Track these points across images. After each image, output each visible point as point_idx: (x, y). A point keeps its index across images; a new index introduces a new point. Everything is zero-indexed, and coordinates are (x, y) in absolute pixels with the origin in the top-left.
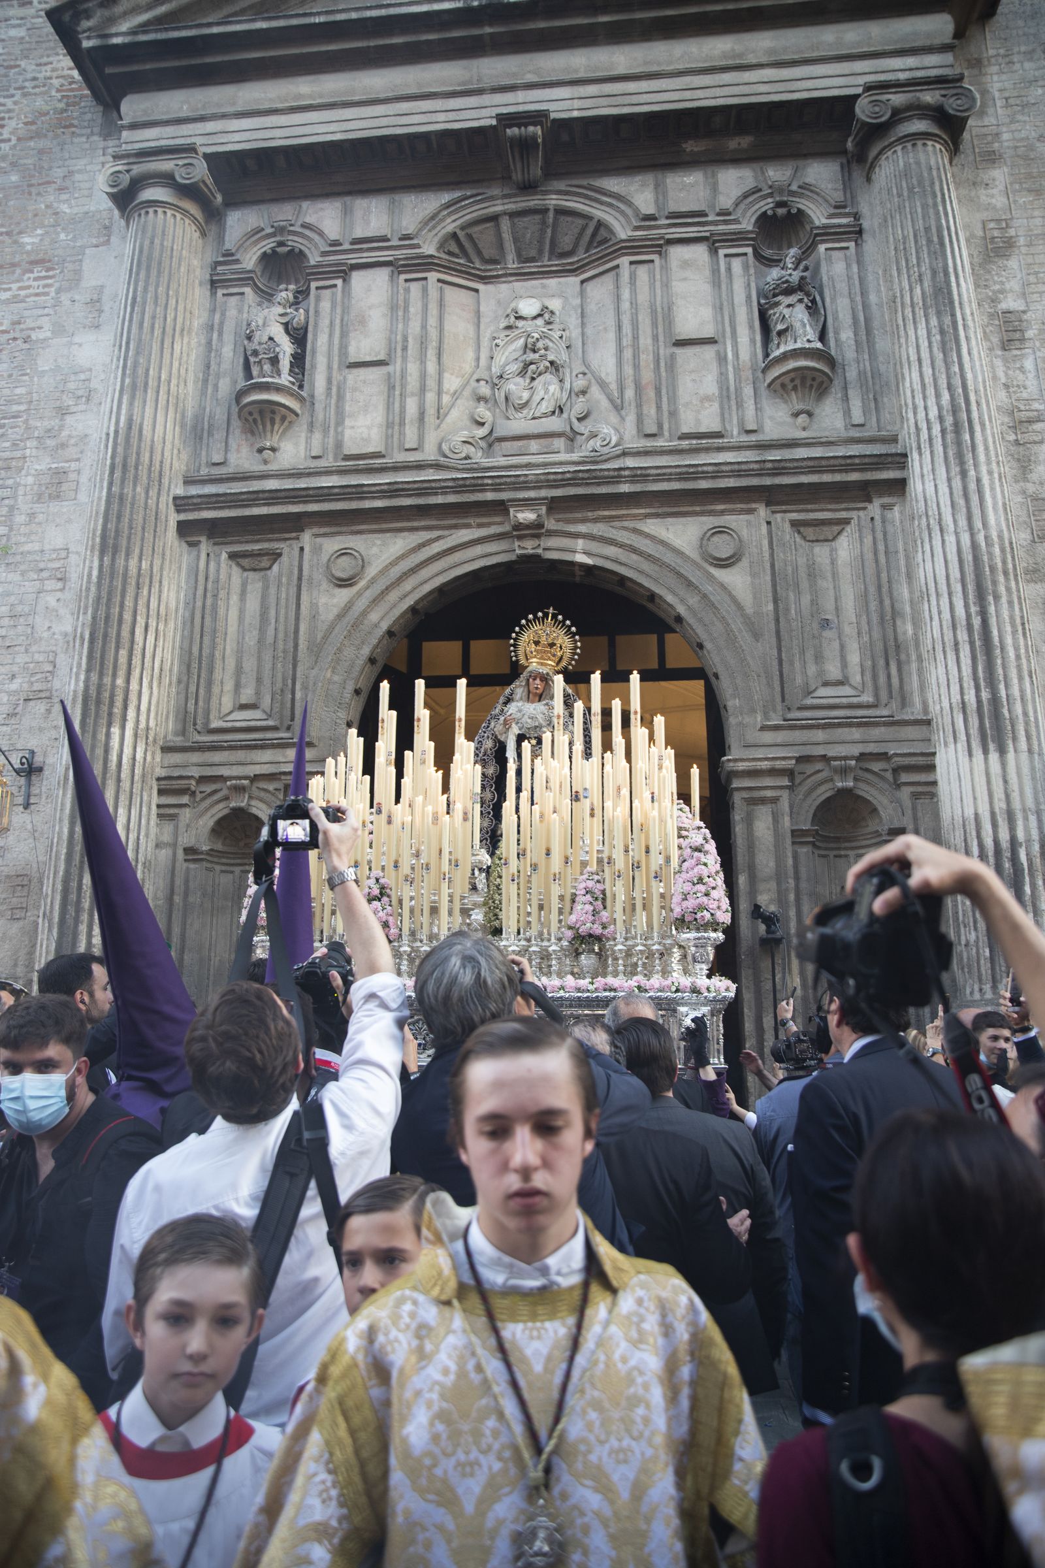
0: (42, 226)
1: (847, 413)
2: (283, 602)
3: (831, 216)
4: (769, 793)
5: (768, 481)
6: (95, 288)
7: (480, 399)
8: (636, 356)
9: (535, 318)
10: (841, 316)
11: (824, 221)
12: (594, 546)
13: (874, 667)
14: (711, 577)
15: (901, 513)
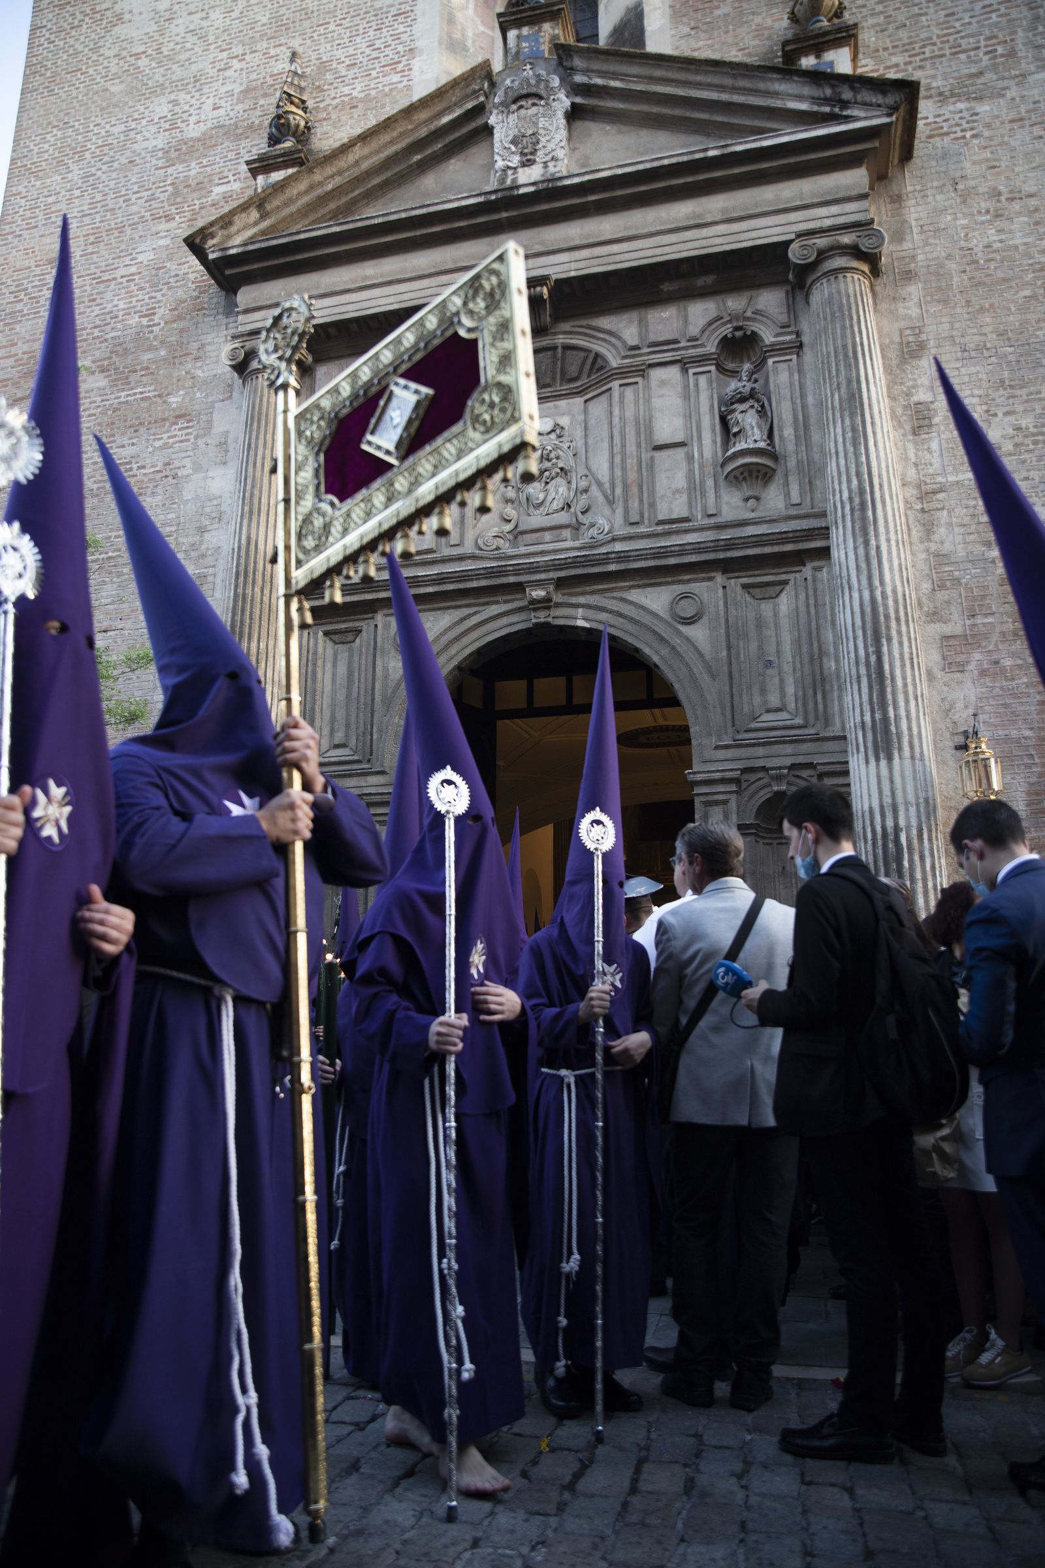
0: (184, 388)
1: (787, 495)
2: (363, 667)
3: (777, 335)
4: (721, 797)
5: (721, 555)
6: (222, 433)
7: (508, 501)
8: (623, 461)
9: (549, 433)
10: (784, 417)
11: (772, 339)
12: (591, 614)
13: (804, 696)
14: (679, 633)
15: (828, 573)
